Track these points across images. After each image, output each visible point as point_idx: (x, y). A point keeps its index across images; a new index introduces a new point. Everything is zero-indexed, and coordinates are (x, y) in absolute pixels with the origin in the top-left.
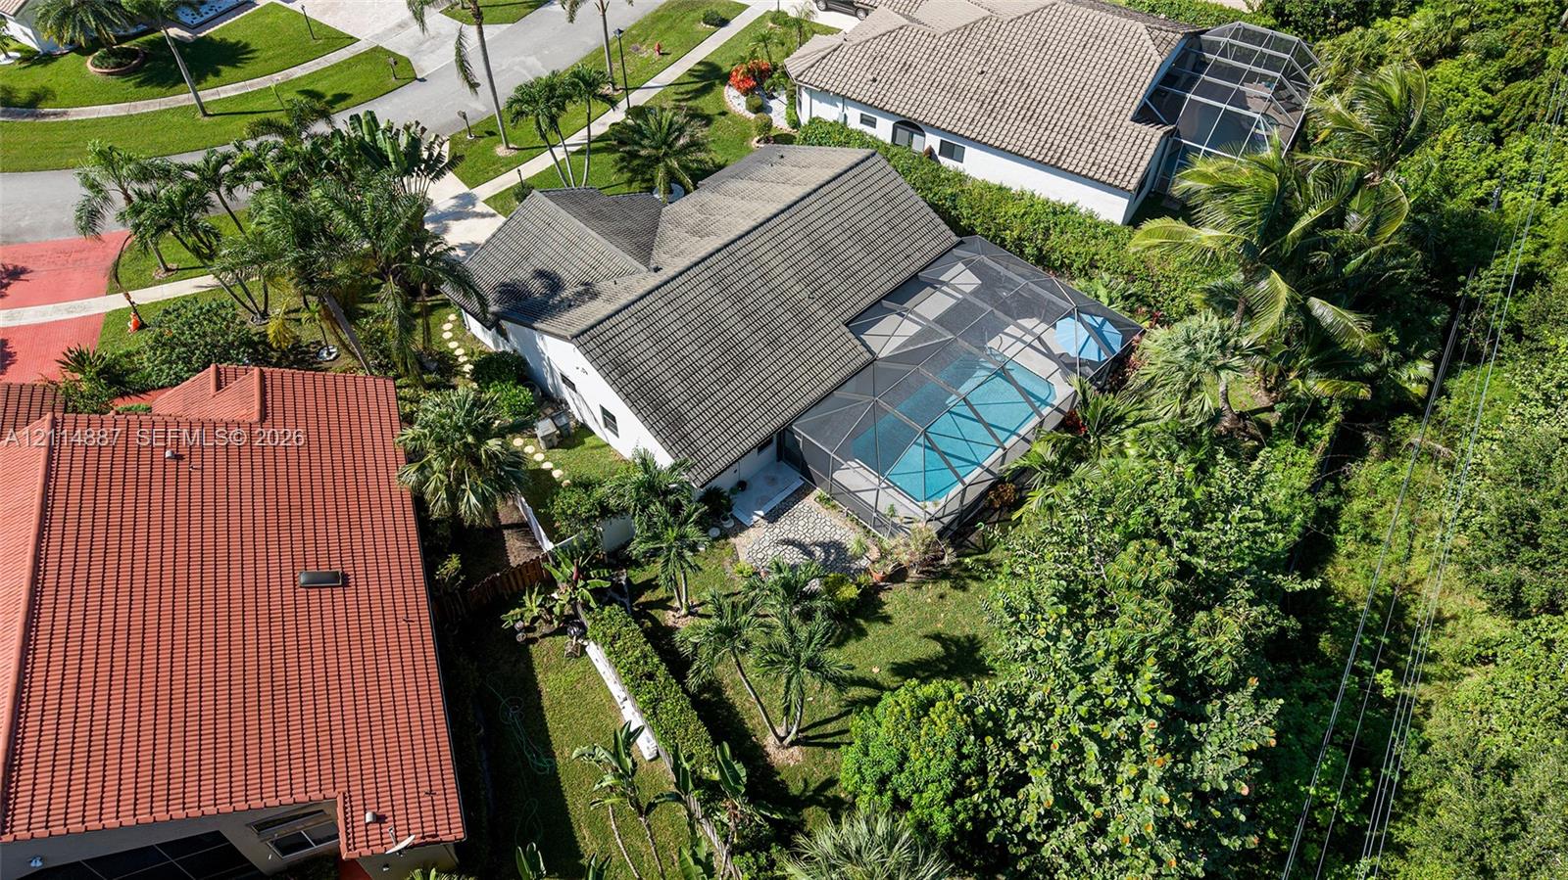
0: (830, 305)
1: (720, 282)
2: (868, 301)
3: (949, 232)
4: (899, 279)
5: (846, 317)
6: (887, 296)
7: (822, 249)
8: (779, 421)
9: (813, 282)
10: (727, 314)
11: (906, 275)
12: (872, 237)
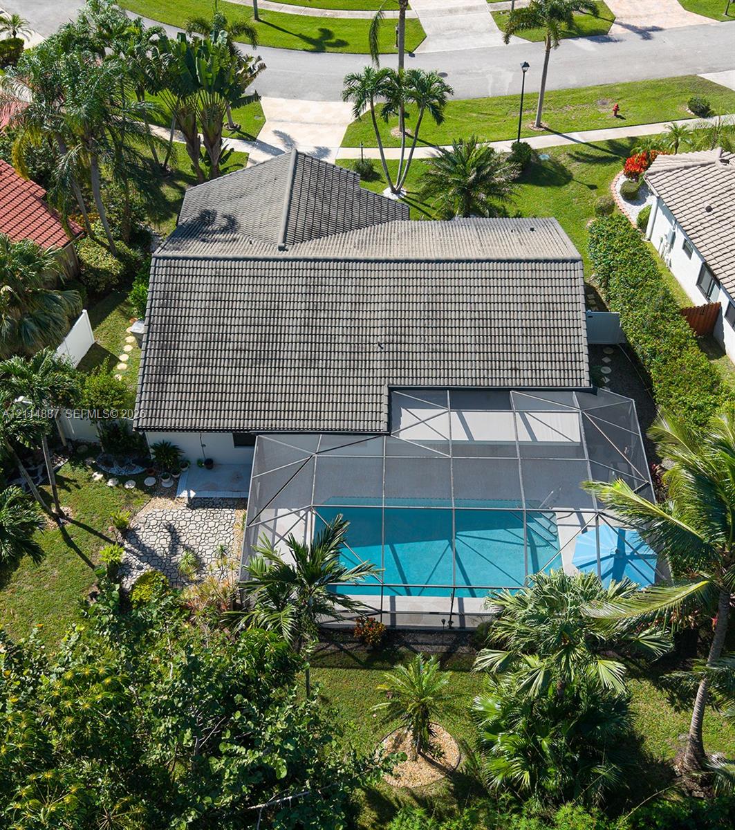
0: (394, 363)
1: (314, 286)
2: (433, 382)
3: (586, 375)
4: (485, 383)
5: (398, 382)
6: (454, 390)
7: (434, 314)
8: (249, 424)
9: (397, 334)
10: (295, 313)
11: (496, 383)
12: (495, 332)
